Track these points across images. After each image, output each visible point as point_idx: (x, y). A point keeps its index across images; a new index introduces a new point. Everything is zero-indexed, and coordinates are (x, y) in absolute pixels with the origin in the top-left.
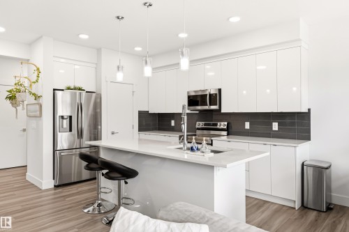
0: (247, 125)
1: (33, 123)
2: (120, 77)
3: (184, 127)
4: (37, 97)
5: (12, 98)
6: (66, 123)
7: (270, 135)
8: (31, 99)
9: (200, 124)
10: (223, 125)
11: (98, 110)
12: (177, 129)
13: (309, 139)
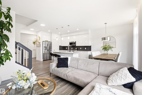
0: (81, 48)
1: (38, 48)
2: (57, 39)
3: (69, 48)
4: (39, 43)
5: (34, 43)
6: (45, 48)
7: (85, 50)
8: (38, 43)
9: (72, 48)
10: (76, 48)
11: (51, 46)
12: (67, 49)
13: (91, 51)
